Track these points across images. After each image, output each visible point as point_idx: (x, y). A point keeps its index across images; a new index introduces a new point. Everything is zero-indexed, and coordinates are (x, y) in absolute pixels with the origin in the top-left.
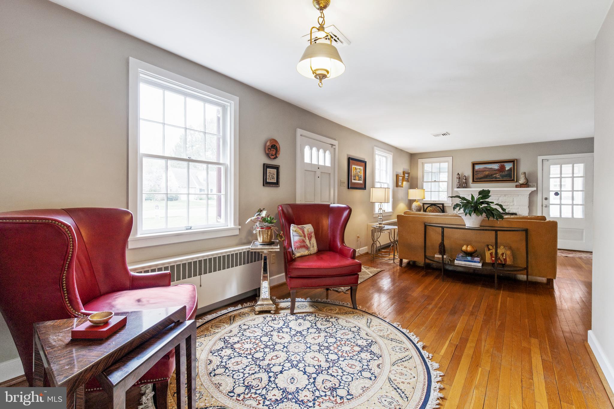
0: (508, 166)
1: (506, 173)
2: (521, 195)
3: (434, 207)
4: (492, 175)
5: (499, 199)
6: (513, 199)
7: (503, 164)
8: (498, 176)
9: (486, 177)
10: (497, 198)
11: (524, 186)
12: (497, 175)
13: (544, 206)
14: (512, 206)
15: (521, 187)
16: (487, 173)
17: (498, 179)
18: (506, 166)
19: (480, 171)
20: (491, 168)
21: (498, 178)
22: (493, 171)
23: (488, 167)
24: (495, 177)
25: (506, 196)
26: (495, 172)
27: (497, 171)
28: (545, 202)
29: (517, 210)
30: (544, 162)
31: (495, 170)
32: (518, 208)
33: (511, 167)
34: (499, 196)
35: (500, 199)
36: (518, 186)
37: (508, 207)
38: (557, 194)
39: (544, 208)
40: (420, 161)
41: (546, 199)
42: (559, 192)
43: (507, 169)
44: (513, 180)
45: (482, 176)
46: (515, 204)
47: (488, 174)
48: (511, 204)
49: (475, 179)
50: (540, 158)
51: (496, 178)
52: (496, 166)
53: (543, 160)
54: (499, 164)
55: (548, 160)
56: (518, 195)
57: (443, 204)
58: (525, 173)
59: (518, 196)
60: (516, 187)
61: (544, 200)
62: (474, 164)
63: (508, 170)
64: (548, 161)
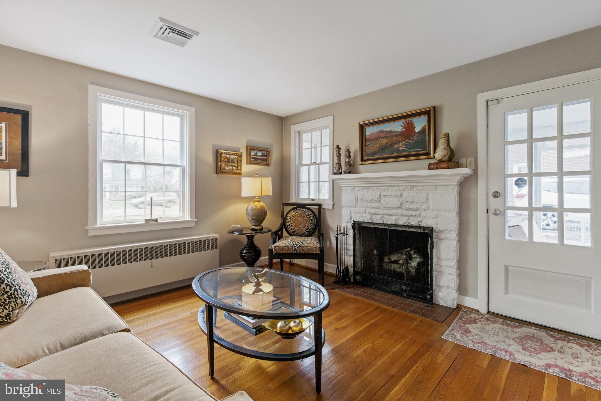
0: (420, 124)
1: (416, 139)
2: (442, 186)
3: (301, 210)
4: (392, 145)
5: (401, 195)
6: (427, 195)
7: (410, 119)
8: (401, 146)
9: (383, 149)
10: (398, 193)
11: (442, 165)
12: (401, 144)
13: (491, 211)
14: (425, 210)
15: (437, 168)
16: (383, 142)
17: (402, 154)
18: (415, 125)
19: (373, 140)
20: (390, 132)
21: (403, 151)
22: (394, 136)
23: (385, 130)
24: (398, 148)
25: (415, 188)
26: (396, 139)
27: (399, 137)
28: (494, 203)
29: (435, 220)
30: (490, 107)
31: (397, 135)
32: (437, 217)
33: (424, 125)
34: (402, 188)
35: (405, 194)
36: (432, 167)
37: (418, 213)
38: (519, 183)
39: (491, 216)
40: (294, 129)
41: (496, 195)
42: (526, 178)
43: (417, 130)
44: (429, 154)
45: (376, 148)
46: (431, 208)
47: (386, 143)
48: (424, 207)
49: (364, 155)
50: (482, 98)
51: (398, 150)
52: (398, 127)
53: (487, 101)
54: (404, 121)
55: (498, 101)
56: (436, 186)
57: (319, 205)
58: (447, 136)
59: (436, 189)
60: (429, 169)
61: (491, 198)
62: (362, 127)
63: (419, 132)
64: (498, 103)
